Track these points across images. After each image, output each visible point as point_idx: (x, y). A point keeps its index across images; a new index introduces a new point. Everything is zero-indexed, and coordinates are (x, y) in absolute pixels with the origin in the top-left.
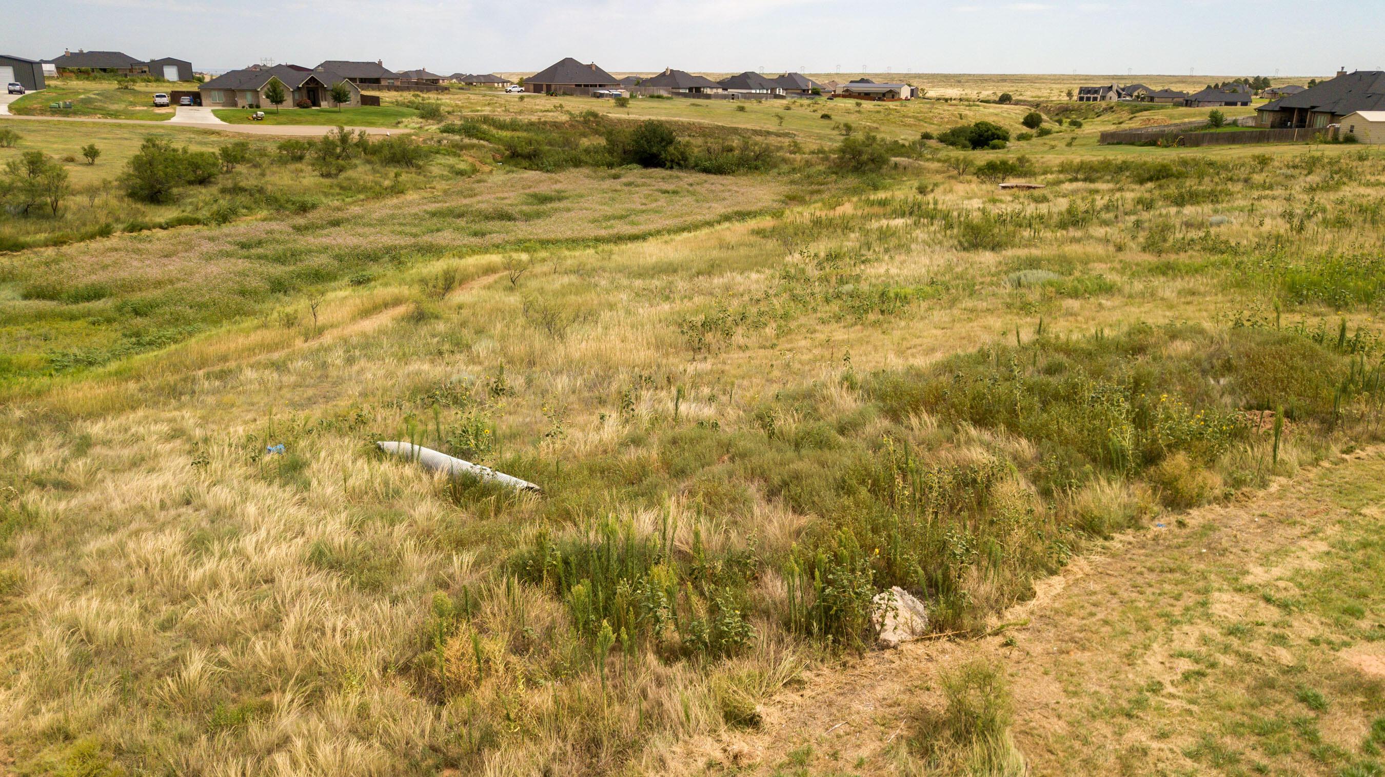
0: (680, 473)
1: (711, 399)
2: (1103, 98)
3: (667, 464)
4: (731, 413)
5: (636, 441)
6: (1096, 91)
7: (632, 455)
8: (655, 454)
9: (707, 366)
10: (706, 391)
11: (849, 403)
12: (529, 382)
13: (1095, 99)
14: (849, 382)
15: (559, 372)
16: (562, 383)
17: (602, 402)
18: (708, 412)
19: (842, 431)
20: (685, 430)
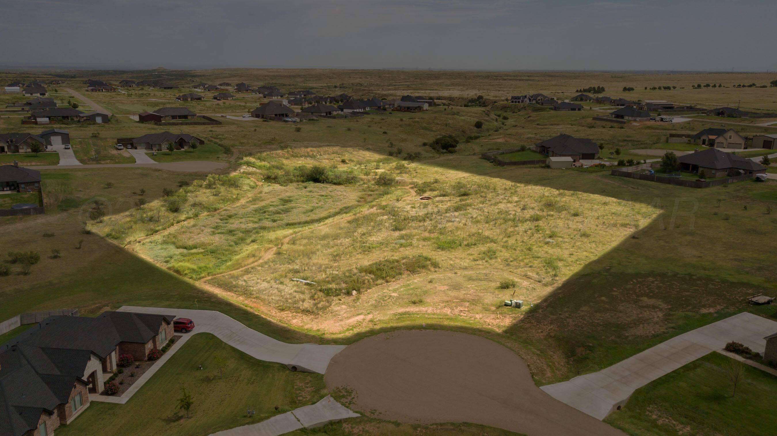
0: (334, 281)
1: (338, 270)
2: (523, 101)
3: (332, 280)
4: (340, 273)
5: (328, 277)
6: (519, 98)
7: (327, 279)
8: (330, 279)
9: (336, 264)
10: (337, 269)
11: (355, 271)
12: (308, 268)
13: (519, 102)
14: (356, 268)
15: (312, 266)
16: (314, 268)
17: (321, 271)
18: (337, 273)
19: (354, 275)
20: (334, 276)
